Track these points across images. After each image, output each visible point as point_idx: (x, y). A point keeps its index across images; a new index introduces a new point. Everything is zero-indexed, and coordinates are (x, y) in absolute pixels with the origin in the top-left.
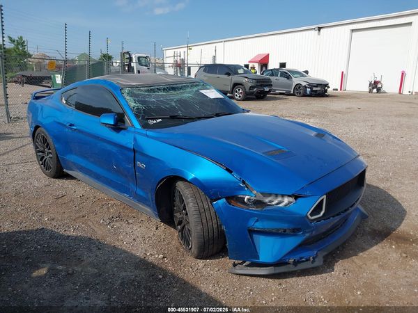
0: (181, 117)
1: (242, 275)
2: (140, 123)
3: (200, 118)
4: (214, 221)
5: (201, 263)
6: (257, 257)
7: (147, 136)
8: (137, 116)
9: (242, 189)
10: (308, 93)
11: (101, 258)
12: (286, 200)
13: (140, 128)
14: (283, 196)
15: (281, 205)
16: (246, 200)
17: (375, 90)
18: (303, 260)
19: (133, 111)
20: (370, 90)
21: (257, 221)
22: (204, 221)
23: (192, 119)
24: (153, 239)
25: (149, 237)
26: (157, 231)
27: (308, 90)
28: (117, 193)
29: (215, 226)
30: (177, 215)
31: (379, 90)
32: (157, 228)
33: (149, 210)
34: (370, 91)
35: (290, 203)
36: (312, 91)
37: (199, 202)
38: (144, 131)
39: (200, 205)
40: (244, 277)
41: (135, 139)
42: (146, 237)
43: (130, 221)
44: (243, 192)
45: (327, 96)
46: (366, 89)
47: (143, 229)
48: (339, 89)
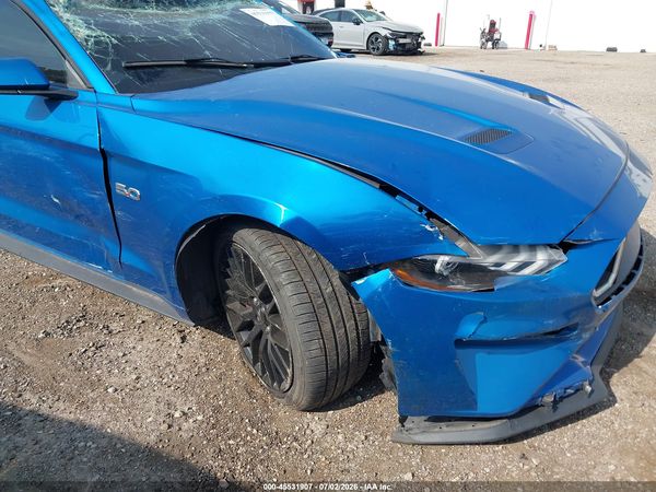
0: (213, 62)
1: (427, 444)
2: (109, 78)
3: (259, 66)
4: (350, 324)
5: (316, 423)
6: (473, 404)
7: (133, 110)
8: (99, 63)
9: (430, 237)
10: (391, 48)
11: (49, 446)
12: (541, 258)
13: (111, 91)
14: (533, 247)
15: (527, 271)
16: (438, 267)
17: (490, 44)
18: (569, 391)
19: (84, 48)
20: (483, 44)
21: (485, 320)
22: (327, 327)
23: (238, 69)
24: (180, 369)
25: (169, 364)
26: (186, 347)
27: (392, 43)
28: (71, 262)
29: (352, 335)
30: (234, 305)
31: (496, 43)
32: (183, 339)
33: (157, 298)
34: (483, 46)
35: (551, 263)
36: (398, 44)
37: (307, 279)
38: (124, 100)
39: (312, 287)
40: (433, 450)
41: (101, 122)
42: (162, 363)
43: (114, 326)
44: (433, 247)
45: (421, 54)
46: (476, 41)
47: (149, 344)
48: (433, 44)
